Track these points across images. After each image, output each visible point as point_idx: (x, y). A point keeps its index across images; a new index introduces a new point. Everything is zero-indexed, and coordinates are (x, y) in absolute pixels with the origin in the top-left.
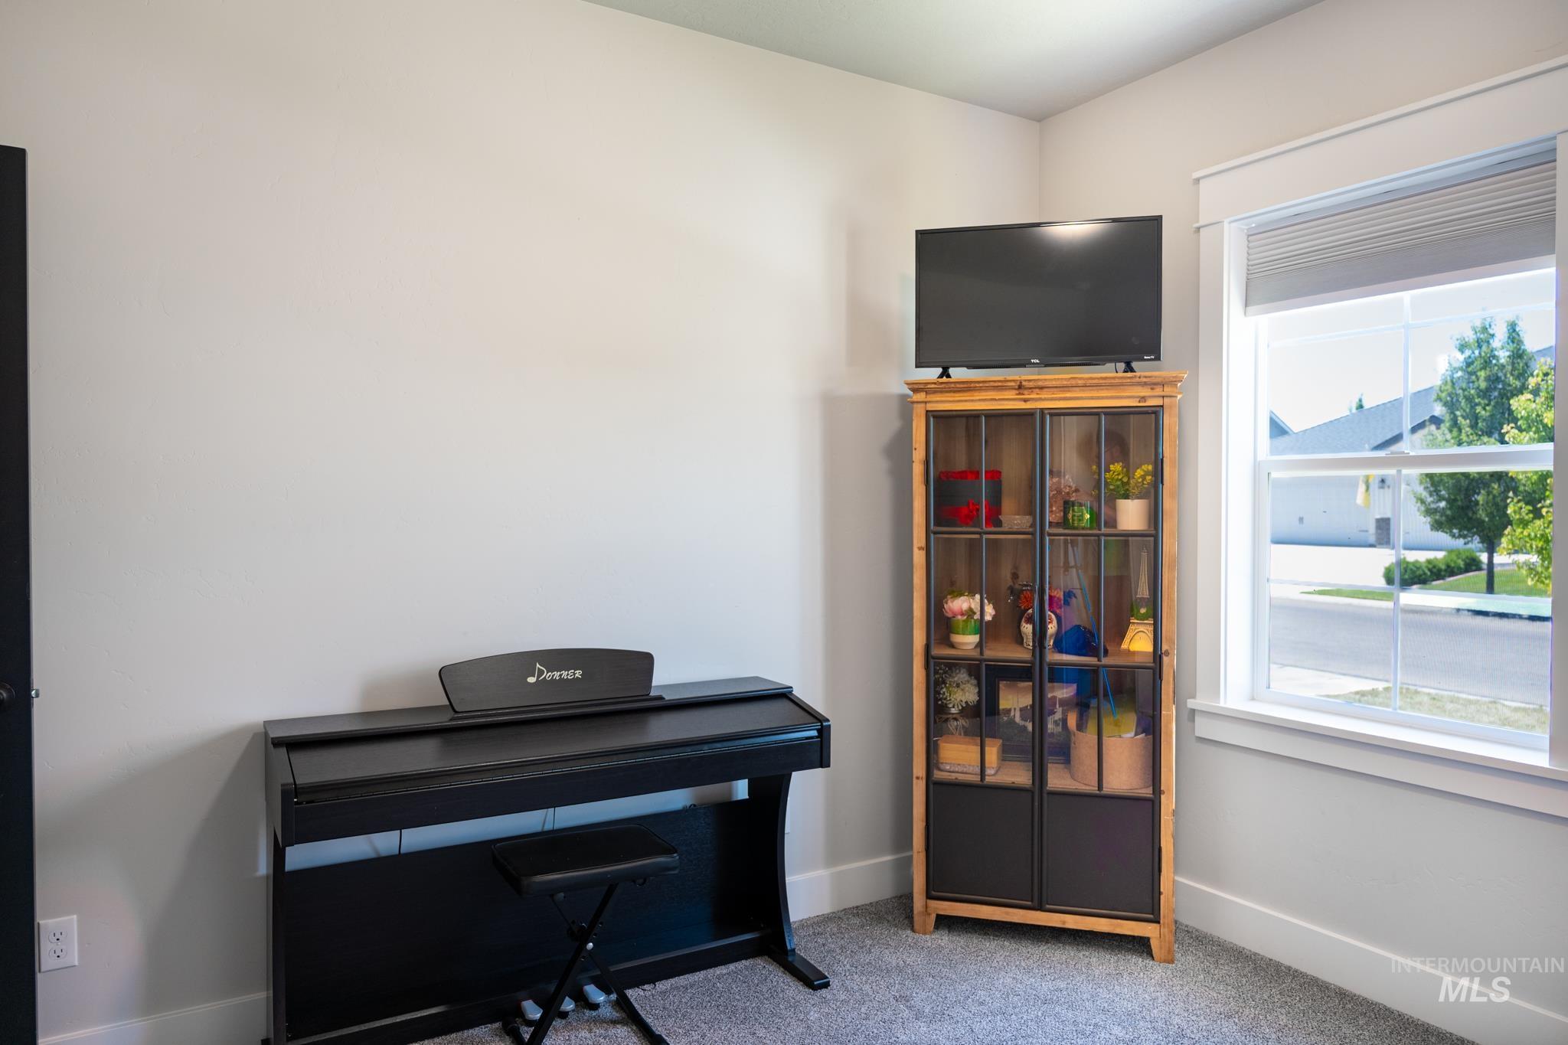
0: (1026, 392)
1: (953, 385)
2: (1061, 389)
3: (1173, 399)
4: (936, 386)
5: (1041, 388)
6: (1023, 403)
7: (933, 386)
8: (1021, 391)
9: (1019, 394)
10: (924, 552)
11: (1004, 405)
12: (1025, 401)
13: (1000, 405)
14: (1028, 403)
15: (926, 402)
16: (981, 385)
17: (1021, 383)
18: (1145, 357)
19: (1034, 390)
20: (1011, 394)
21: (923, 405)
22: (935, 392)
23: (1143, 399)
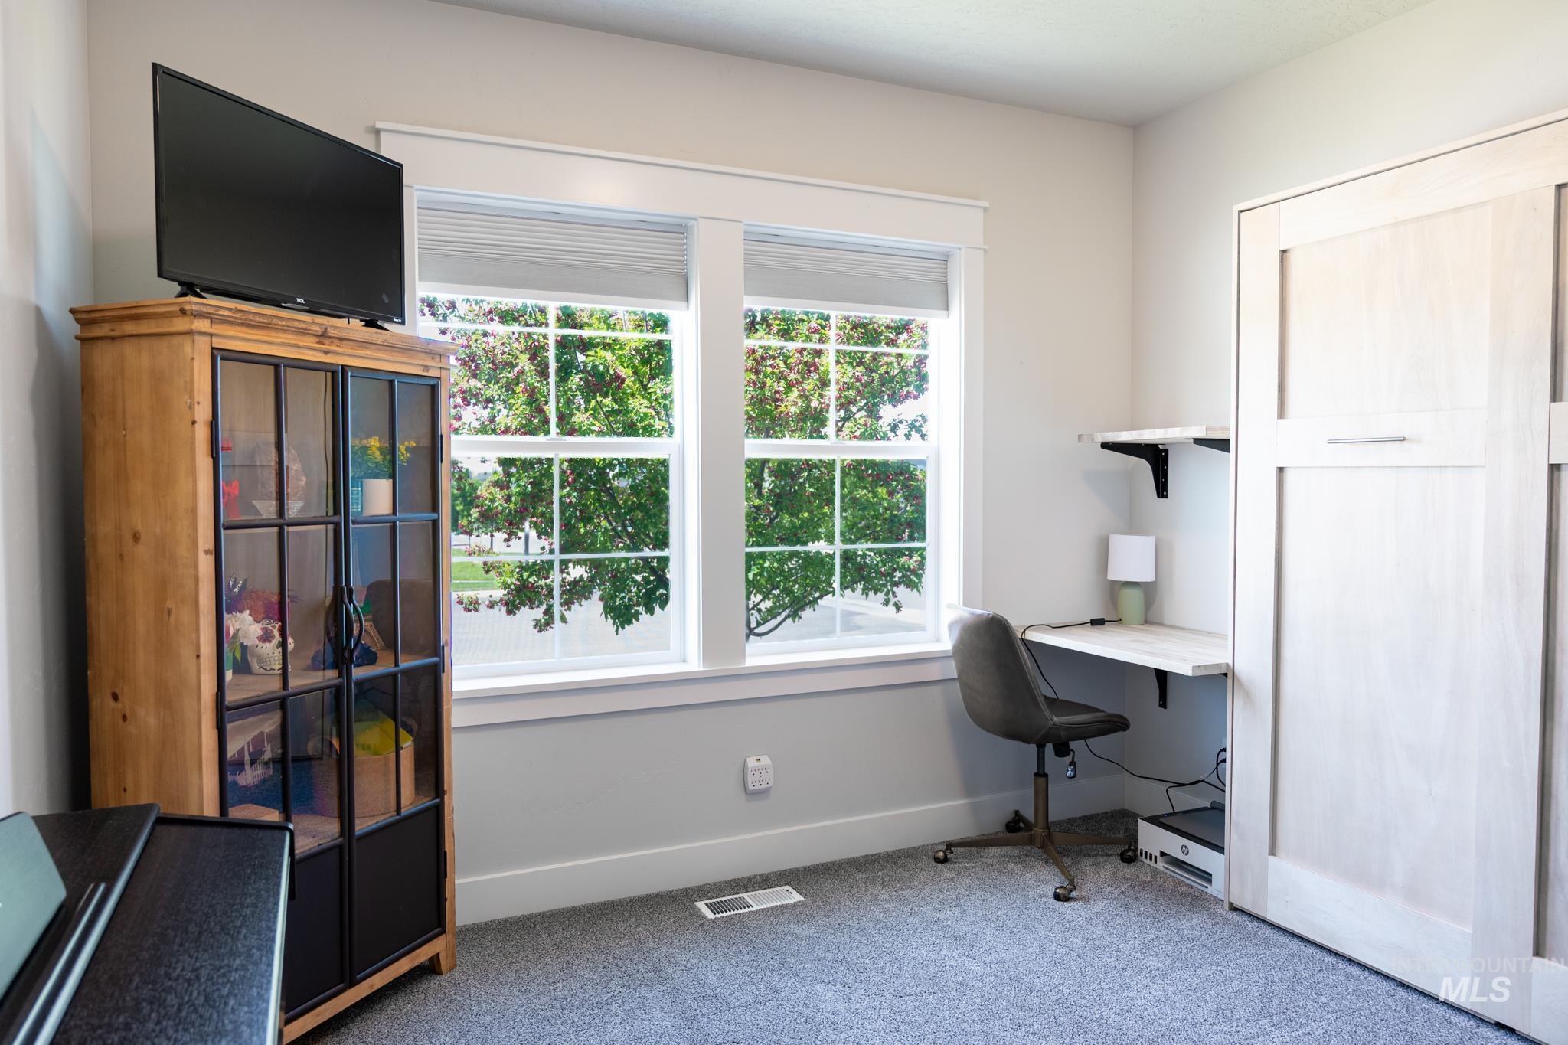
0: (326, 341)
1: (251, 317)
2: (360, 344)
3: (448, 371)
4: (231, 314)
5: (341, 339)
6: (323, 355)
7: (226, 313)
8: (322, 339)
9: (319, 343)
10: (213, 556)
11: (303, 354)
12: (326, 352)
13: (299, 353)
14: (329, 355)
15: (212, 335)
16: (284, 323)
17: (326, 329)
18: (395, 320)
19: (334, 340)
20: (311, 342)
21: (208, 339)
22: (223, 321)
23: (426, 368)
